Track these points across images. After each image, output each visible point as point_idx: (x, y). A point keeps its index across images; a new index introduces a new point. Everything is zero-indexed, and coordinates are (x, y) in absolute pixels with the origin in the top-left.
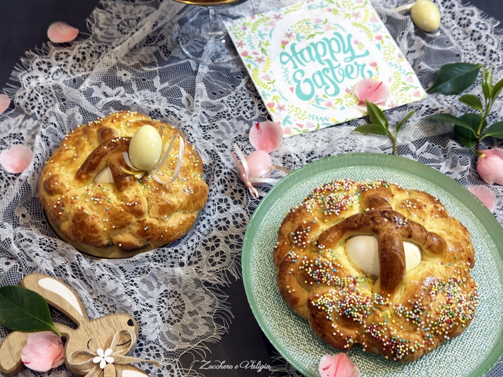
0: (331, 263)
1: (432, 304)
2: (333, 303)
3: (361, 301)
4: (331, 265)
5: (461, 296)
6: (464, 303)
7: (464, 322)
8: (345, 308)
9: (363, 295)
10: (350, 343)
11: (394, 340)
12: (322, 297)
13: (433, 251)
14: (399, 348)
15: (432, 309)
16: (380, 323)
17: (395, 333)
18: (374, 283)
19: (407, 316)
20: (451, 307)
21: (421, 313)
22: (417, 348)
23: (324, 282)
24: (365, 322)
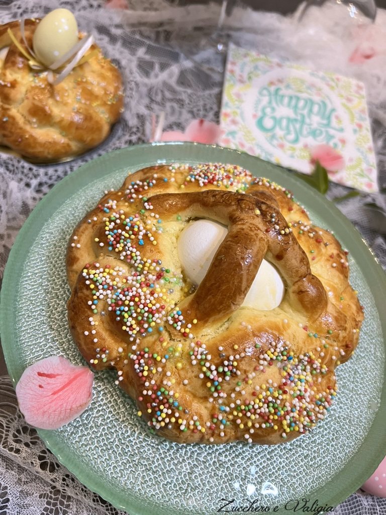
0: (144, 231)
1: (254, 374)
2: (111, 288)
3: (150, 305)
4: (141, 233)
5: (306, 391)
6: (304, 404)
7: (288, 430)
8: (120, 303)
9: (158, 300)
10: (100, 359)
11: (163, 393)
12: (102, 270)
13: (301, 301)
14: (161, 411)
15: (250, 382)
16: (155, 355)
17: (169, 384)
18: (187, 294)
19: (204, 369)
20: (281, 397)
21: (228, 378)
22: (192, 427)
23: (117, 250)
24: (138, 341)
